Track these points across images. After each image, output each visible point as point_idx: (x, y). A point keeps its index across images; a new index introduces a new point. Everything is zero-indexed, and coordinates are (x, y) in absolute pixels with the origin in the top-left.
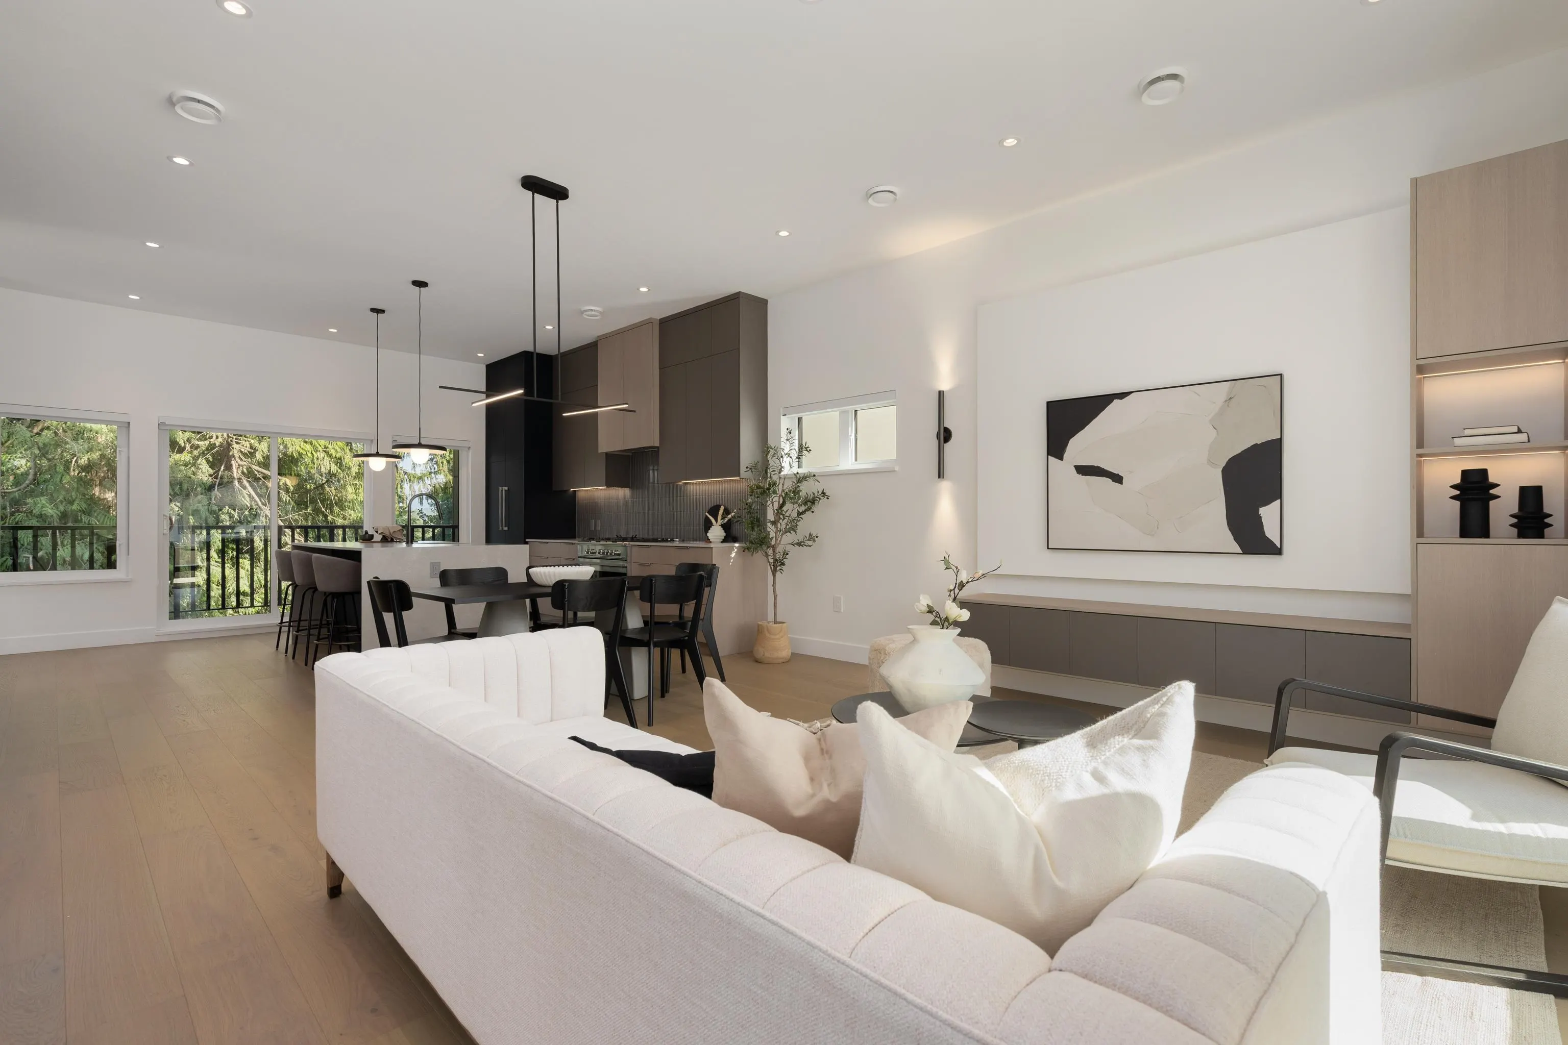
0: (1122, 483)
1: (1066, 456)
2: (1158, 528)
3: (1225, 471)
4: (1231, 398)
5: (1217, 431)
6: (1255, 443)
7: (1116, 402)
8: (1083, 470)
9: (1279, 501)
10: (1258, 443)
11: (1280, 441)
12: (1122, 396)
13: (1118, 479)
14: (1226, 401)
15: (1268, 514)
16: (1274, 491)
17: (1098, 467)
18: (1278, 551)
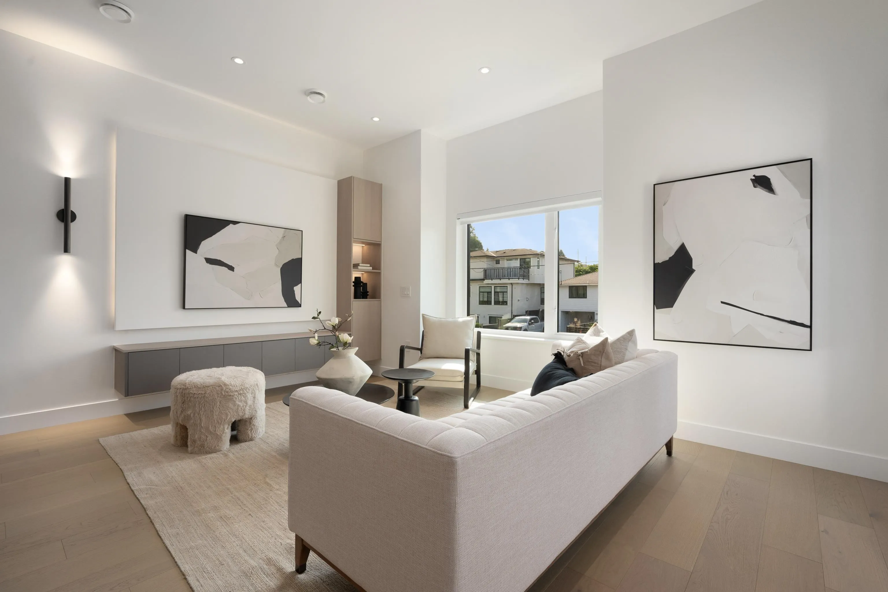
0: (234, 271)
1: (198, 251)
2: (252, 295)
3: (282, 269)
4: (284, 236)
5: (279, 251)
6: (293, 258)
7: (231, 225)
8: (210, 261)
9: (300, 284)
10: (294, 259)
11: (302, 258)
12: (235, 223)
13: (231, 268)
14: (282, 237)
15: (297, 289)
16: (298, 280)
17: (220, 261)
18: (300, 306)
